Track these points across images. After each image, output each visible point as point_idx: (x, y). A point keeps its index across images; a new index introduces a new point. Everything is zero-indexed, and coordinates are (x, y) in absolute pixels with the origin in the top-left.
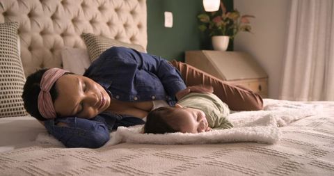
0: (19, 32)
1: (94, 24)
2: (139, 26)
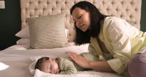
1: (109, 11)
2: (136, 10)
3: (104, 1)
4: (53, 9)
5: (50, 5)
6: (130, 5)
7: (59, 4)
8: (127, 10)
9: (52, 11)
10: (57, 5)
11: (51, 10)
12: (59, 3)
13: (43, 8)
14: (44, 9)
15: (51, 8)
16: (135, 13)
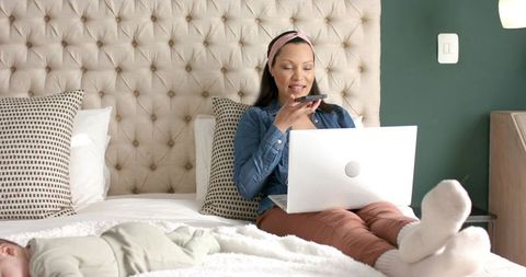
0: (137, 93)
2: (362, 69)
3: (246, 40)
4: (49, 69)
5: (37, 50)
6: (342, 51)
7: (72, 50)
8: (330, 70)
9: (44, 76)
10: (65, 51)
11: (41, 74)
12: (72, 44)
13: (9, 66)
14: (14, 69)
15: (44, 64)
16: (358, 80)
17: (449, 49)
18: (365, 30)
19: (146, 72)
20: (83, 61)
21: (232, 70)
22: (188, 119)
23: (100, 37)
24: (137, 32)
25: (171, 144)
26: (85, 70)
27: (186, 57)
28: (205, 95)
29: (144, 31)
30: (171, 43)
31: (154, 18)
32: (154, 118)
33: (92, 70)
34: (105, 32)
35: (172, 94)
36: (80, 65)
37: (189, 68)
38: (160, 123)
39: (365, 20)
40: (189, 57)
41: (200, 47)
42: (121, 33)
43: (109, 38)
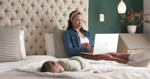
3: (57, 13)
10: (6, 13)
17: (102, 18)
18: (85, 12)
19: (30, 21)
20: (12, 17)
21: (53, 21)
22: (41, 34)
23: (17, 10)
24: (28, 9)
25: (36, 41)
26: (11, 19)
27: (41, 17)
28: (46, 27)
29: (30, 9)
30: (37, 13)
31: (32, 5)
32: (31, 34)
33: (14, 19)
34: (19, 8)
35: (37, 27)
36: (11, 17)
37: (41, 20)
38: (34, 35)
39: (85, 10)
40: (42, 17)
41: (45, 14)
42: (23, 9)
43: (20, 10)
